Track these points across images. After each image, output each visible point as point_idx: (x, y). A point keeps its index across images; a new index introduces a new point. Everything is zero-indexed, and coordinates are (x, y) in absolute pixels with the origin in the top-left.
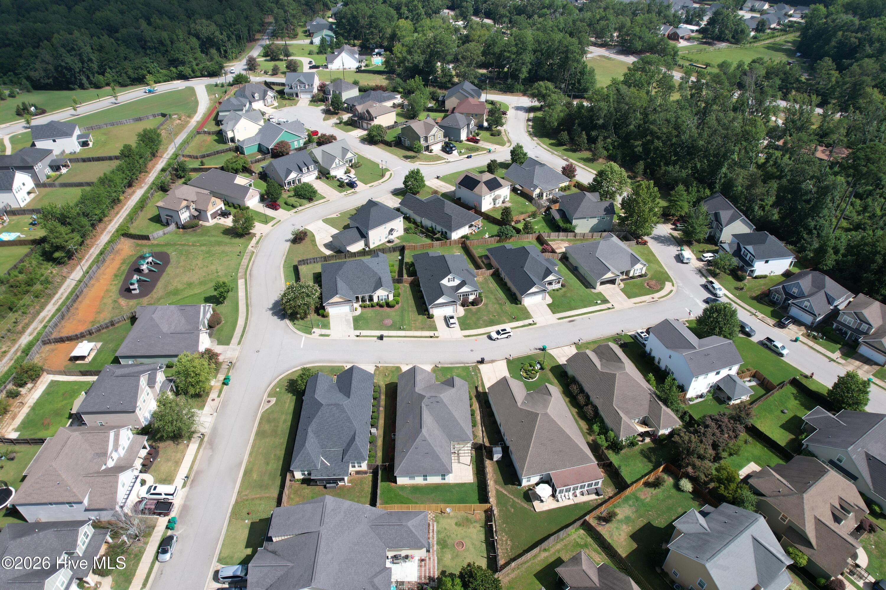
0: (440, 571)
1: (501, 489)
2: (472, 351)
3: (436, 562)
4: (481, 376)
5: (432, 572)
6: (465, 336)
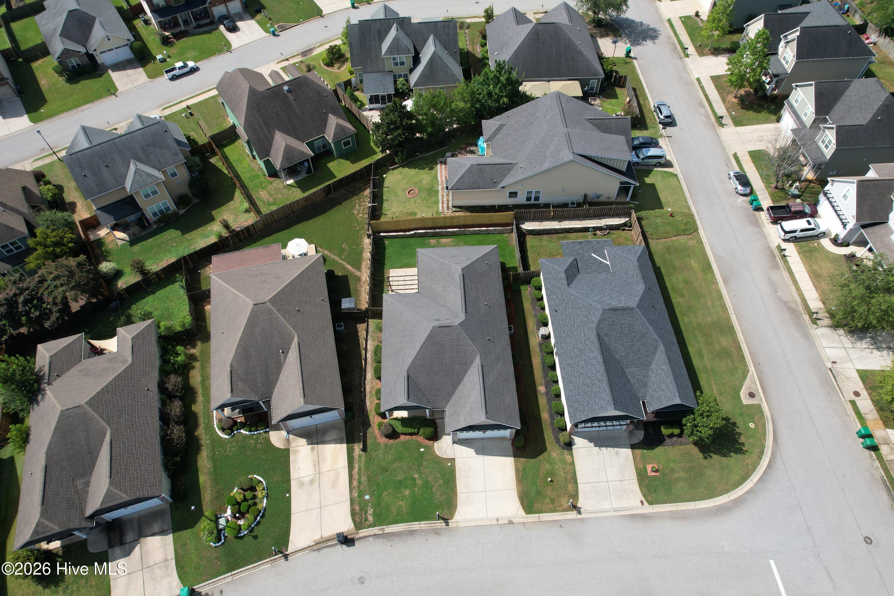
0: (434, 170)
1: (354, 270)
2: (362, 581)
3: (439, 176)
4: (351, 491)
5: (443, 168)
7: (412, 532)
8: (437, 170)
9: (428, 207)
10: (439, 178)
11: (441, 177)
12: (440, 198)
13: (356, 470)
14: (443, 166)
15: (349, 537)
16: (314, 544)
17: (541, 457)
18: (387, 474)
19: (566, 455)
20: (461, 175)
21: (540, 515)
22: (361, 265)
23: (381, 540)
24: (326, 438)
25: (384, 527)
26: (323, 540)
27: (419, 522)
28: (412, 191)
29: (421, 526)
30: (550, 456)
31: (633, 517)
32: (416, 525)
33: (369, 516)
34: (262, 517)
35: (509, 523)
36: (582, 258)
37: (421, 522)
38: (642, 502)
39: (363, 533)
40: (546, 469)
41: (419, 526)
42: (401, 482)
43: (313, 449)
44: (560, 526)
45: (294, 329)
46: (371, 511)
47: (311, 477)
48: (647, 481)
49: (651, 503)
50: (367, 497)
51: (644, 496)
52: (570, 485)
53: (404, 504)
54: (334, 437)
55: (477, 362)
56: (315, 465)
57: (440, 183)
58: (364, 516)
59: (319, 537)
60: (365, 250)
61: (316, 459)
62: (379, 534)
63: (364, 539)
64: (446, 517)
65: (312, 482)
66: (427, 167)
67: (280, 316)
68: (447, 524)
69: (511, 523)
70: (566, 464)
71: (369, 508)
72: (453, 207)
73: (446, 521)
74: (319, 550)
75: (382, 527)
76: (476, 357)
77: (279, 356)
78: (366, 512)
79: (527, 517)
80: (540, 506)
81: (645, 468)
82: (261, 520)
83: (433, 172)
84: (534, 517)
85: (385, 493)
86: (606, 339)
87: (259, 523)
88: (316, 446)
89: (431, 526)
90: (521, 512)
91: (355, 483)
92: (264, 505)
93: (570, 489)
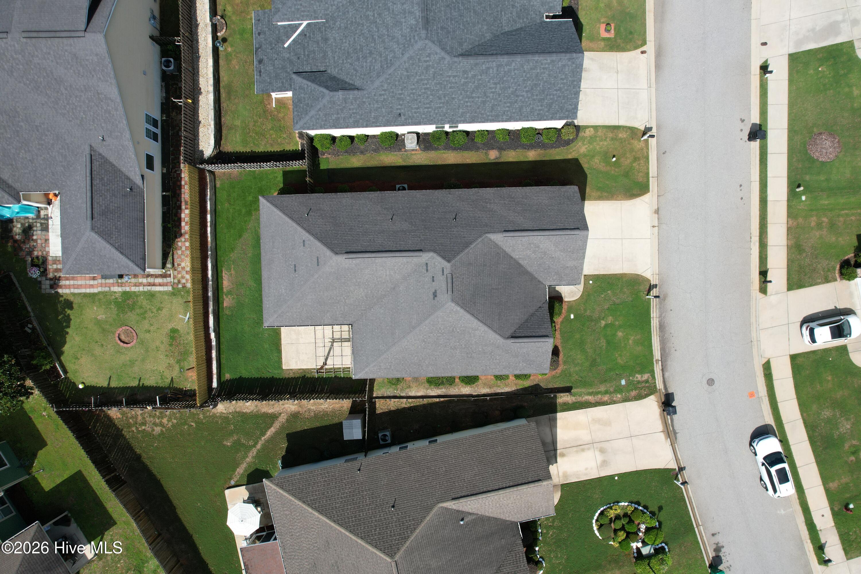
0: (71, 299)
1: (277, 425)
2: (711, 382)
3: (88, 291)
4: (614, 402)
5: (67, 283)
6: (767, 367)
7: (662, 327)
8: (74, 294)
9: (160, 309)
10: (95, 290)
11: (92, 286)
12: (141, 289)
13: (590, 398)
14: (63, 283)
15: (663, 400)
16: (669, 439)
17: (585, 166)
18: (598, 360)
19: (585, 135)
20: (113, 250)
21: (650, 175)
22: (267, 414)
23: (669, 363)
24: (549, 439)
25: (654, 360)
26: (666, 430)
27: (652, 319)
28: (123, 338)
29: (655, 317)
30: (585, 155)
31: (658, 67)
32: (655, 323)
33: (643, 379)
34: (639, 505)
35: (658, 213)
36: (291, 62)
37: (652, 316)
38: (643, 52)
39: (660, 385)
40: (600, 162)
41: (655, 319)
42: (608, 343)
43: (563, 455)
44: (664, 153)
45: (431, 509)
46: (639, 377)
47: (597, 453)
48: (619, 41)
49: (644, 43)
50: (623, 382)
51: (636, 48)
52: (620, 135)
53: (632, 338)
54: (548, 430)
55: (498, 238)
56: (583, 450)
57: (107, 289)
58: (643, 384)
59: (662, 434)
60: (238, 410)
61: (575, 449)
62: (662, 365)
63: (667, 383)
64: (648, 288)
65: (602, 451)
66: (63, 312)
67: (415, 535)
68: (655, 286)
69: (657, 211)
70: (596, 137)
71: (635, 379)
72: (164, 266)
73: (651, 287)
74: (675, 433)
75: (655, 362)
76: (490, 240)
77: (467, 524)
78: (639, 382)
79: (652, 191)
80: (641, 174)
81: (604, 39)
82: (642, 505)
83: (76, 301)
84: (653, 184)
85: (620, 361)
86: (466, 46)
87: (645, 507)
88: (558, 452)
89: (656, 305)
90: (646, 198)
91: (606, 398)
92: (626, 504)
93: (625, 136)
